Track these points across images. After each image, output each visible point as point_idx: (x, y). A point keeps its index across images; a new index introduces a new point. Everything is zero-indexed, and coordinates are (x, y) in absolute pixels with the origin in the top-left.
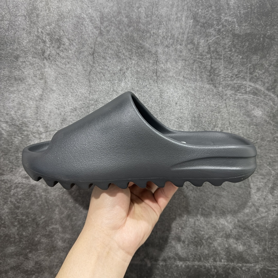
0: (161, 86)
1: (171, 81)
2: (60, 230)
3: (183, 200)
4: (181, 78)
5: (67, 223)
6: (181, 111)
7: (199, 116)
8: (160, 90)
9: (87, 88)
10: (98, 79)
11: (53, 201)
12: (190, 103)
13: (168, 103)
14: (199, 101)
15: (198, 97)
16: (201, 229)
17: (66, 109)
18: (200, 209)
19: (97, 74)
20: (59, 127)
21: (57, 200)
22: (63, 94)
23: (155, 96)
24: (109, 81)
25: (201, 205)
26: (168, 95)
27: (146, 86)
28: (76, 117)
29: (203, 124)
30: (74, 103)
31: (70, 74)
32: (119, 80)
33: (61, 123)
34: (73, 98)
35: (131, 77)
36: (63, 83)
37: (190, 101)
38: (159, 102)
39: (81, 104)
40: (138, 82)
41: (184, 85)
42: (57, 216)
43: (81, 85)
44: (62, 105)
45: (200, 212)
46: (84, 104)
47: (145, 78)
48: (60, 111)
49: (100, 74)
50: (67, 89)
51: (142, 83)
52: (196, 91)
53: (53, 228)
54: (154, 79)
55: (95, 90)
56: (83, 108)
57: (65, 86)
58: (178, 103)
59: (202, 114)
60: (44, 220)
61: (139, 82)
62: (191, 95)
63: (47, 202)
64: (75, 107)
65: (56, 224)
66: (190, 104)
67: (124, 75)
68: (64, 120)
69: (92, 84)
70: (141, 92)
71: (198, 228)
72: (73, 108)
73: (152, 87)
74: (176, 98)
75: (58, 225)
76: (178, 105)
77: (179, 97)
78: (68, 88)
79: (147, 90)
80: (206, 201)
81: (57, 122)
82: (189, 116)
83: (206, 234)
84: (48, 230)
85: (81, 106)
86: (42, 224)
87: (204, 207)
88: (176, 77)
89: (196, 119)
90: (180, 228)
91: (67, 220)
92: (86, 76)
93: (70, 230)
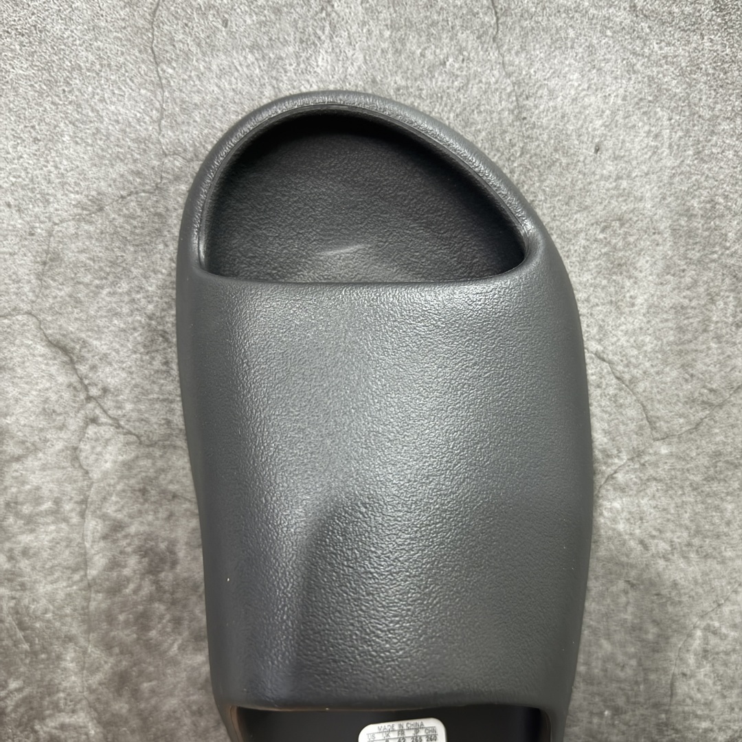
0: (520, 60)
1: (571, 33)
2: (92, 732)
3: (623, 599)
4: (622, 16)
5: (121, 706)
6: (624, 184)
7: (711, 211)
8: (517, 84)
9: (143, 91)
10: (199, 45)
11: (48, 621)
12: (667, 144)
13: (556, 150)
14: (713, 133)
15: (707, 114)
16: (699, 712)
17: (56, 206)
18: (699, 633)
19: (190, 19)
20: (31, 296)
21: (66, 615)
22: (34, 134)
23: (491, 112)
24: (255, 47)
25: (703, 616)
26: (555, 109)
27: (444, 64)
28: (105, 243)
29: (728, 249)
30: (90, 175)
31: (58, 28)
32: (302, 41)
33: (39, 277)
34: (80, 149)
35: (364, 23)
36: (27, 78)
37: (666, 133)
38: (513, 145)
39: (122, 176)
40: (399, 46)
41: (634, 53)
42: (73, 678)
43: (115, 82)
44: (33, 190)
45: (698, 642)
46: (138, 174)
47: (434, 24)
48: (28, 219)
49: (204, 15)
50: (48, 106)
51: (419, 52)
52: (698, 82)
53: (63, 727)
54: (483, 25)
55: (183, 102)
56: (133, 198)
57: (41, 94)
58: (609, 144)
59: (726, 197)
60: (18, 696)
61: (403, 45)
62: (673, 104)
63: (21, 626)
64: (94, 193)
65: (74, 711)
66: (667, 151)
67: (328, 15)
68: (51, 260)
69: (170, 71)
70: (420, 97)
71: (686, 709)
72: (85, 200)
73: (474, 68)
74: (598, 123)
75: (82, 714)
76: (605, 155)
77: (614, 113)
78: (57, 100)
79: (446, 85)
80: (727, 599)
81: (21, 271)
82: (660, 212)
83: (720, 729)
84: (41, 733)
85: (124, 189)
86: (15, 710)
87: (717, 624)
88: (592, 11)
89: (698, 223)
90: (606, 713)
91: (118, 692)
92: (138, 31)
93: (133, 732)
